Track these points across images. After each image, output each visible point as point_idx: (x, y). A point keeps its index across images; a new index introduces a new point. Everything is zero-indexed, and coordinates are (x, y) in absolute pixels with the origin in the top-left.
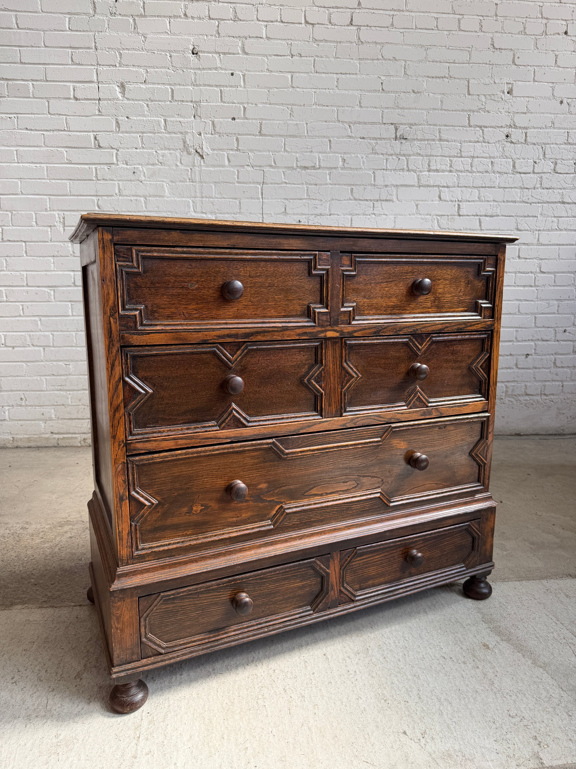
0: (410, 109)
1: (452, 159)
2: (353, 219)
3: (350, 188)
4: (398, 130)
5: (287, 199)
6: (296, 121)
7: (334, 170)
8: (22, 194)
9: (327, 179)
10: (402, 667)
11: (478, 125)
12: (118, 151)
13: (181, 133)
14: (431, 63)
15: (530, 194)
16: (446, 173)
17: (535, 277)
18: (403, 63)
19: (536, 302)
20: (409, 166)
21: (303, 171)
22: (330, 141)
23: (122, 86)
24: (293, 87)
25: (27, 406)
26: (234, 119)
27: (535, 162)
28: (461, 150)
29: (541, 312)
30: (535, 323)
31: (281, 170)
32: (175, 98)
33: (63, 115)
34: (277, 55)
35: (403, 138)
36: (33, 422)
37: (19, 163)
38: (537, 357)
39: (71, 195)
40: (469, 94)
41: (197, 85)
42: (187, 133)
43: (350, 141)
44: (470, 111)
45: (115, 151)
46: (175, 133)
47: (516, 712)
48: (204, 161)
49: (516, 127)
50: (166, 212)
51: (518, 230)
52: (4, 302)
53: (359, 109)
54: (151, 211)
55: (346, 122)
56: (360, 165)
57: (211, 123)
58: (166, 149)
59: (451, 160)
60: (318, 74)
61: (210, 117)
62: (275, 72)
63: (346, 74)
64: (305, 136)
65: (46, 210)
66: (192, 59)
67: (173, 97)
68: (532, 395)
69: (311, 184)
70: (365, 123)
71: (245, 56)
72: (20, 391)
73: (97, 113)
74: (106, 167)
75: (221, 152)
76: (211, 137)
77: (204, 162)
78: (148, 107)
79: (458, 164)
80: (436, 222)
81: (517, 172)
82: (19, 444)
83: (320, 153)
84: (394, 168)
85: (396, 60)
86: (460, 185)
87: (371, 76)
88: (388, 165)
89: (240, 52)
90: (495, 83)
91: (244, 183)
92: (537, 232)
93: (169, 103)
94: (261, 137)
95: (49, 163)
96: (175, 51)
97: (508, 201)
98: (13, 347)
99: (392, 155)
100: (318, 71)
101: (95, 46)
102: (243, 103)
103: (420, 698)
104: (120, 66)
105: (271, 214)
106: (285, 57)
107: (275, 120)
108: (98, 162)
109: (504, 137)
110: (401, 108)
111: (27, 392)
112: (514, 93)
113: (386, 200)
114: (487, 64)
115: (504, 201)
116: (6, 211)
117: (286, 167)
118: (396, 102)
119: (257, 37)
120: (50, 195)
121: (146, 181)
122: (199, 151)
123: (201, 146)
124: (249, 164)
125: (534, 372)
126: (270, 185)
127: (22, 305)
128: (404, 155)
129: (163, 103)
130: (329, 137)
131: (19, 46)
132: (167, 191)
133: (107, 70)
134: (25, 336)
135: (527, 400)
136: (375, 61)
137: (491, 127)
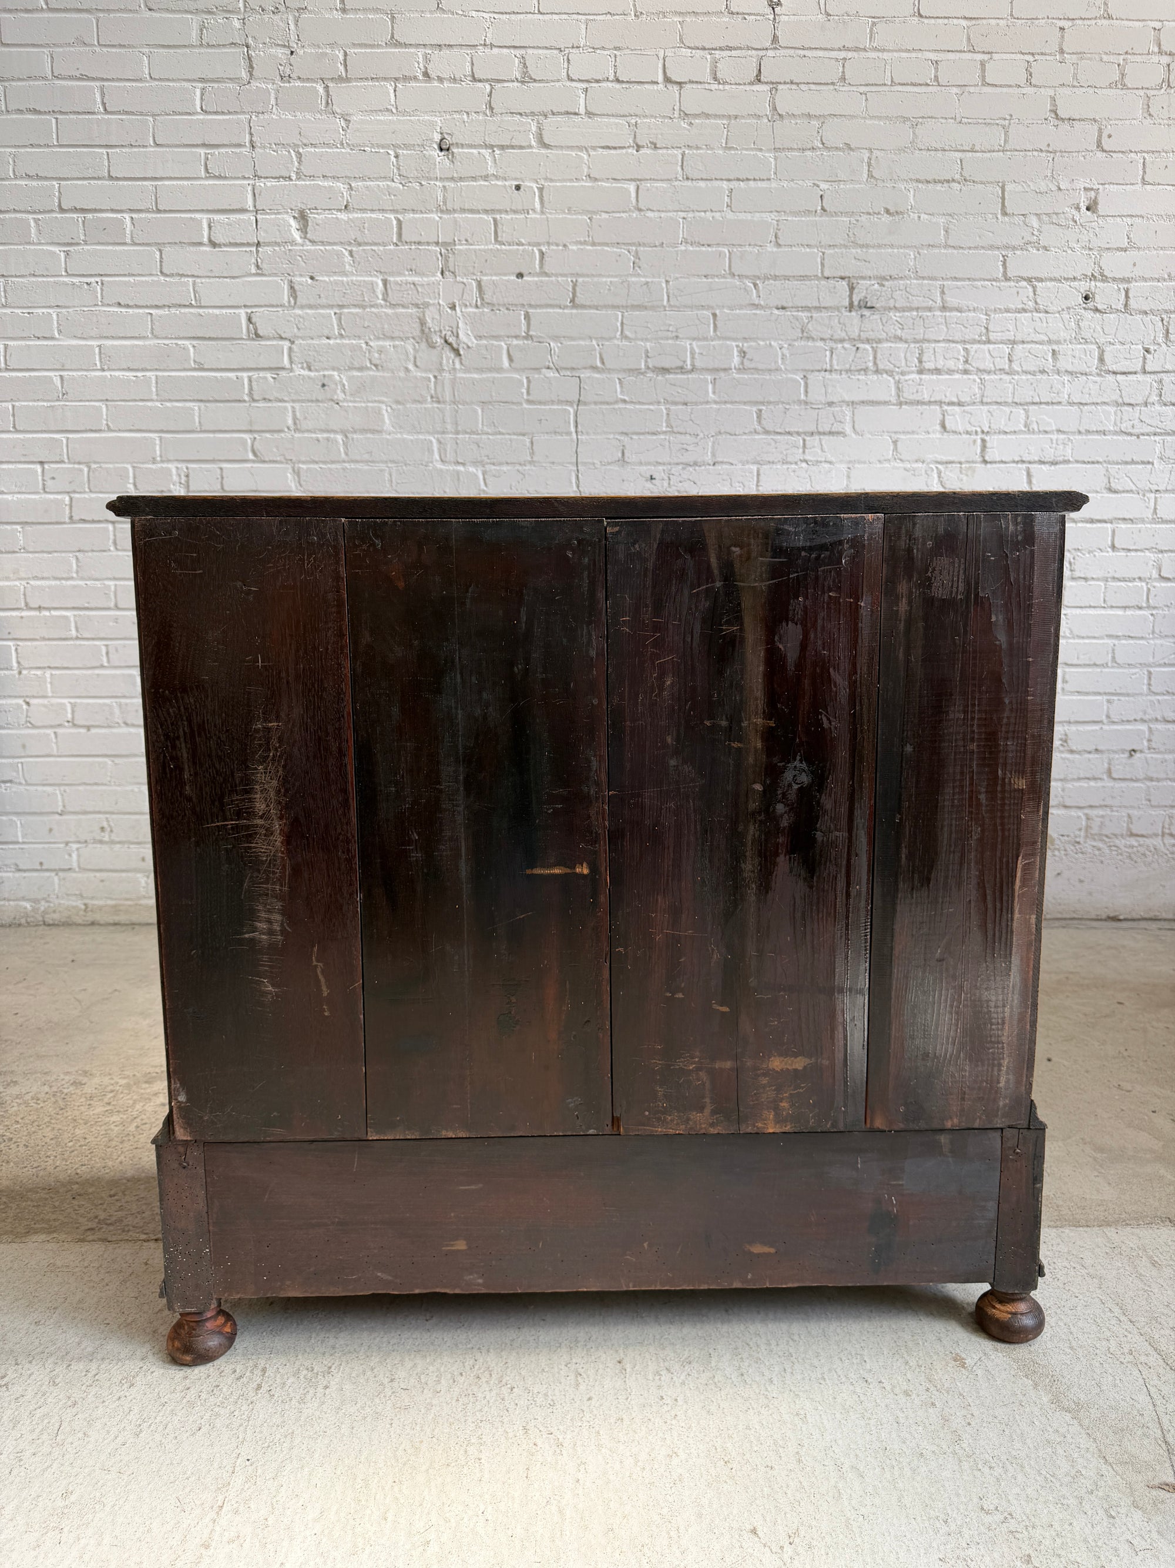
0: (879, 246)
1: (968, 346)
2: (761, 472)
3: (754, 409)
4: (856, 291)
5: (626, 434)
6: (645, 276)
7: (722, 374)
8: (110, 430)
9: (707, 392)
10: (775, 1395)
11: (1025, 275)
12: (293, 343)
13: (417, 306)
14: (924, 153)
15: (1137, 415)
16: (957, 376)
17: (1149, 590)
18: (866, 155)
19: (1152, 642)
20: (878, 362)
21: (660, 378)
22: (714, 315)
23: (302, 218)
24: (640, 210)
25: (112, 842)
26: (520, 275)
27: (1147, 351)
28: (987, 329)
29: (1162, 662)
30: (1149, 684)
31: (615, 376)
32: (404, 238)
33: (188, 276)
34: (608, 147)
35: (866, 307)
36: (124, 875)
37: (103, 370)
38: (1154, 756)
39: (201, 431)
40: (1005, 214)
41: (448, 212)
42: (427, 305)
43: (755, 314)
44: (1007, 247)
45: (286, 344)
46: (403, 306)
47: (996, 1502)
48: (461, 359)
49: (1104, 279)
50: (386, 462)
51: (1110, 490)
52: (71, 639)
53: (775, 249)
54: (357, 462)
55: (747, 277)
56: (776, 362)
57: (474, 284)
58: (386, 337)
59: (966, 350)
60: (689, 183)
61: (474, 274)
62: (602, 180)
63: (748, 179)
64: (665, 307)
65: (154, 461)
66: (438, 159)
67: (400, 235)
68: (1142, 836)
69: (675, 403)
70: (787, 278)
71: (543, 151)
72: (99, 812)
73: (253, 270)
74: (269, 375)
75: (495, 343)
76: (475, 313)
77: (461, 363)
78: (352, 256)
79: (983, 356)
80: (936, 476)
81: (1109, 372)
82: (98, 917)
83: (694, 339)
84: (848, 366)
85: (851, 149)
86: (985, 400)
87: (800, 182)
88: (835, 362)
89: (533, 143)
90: (1060, 189)
91: (540, 403)
92: (1152, 495)
93: (392, 247)
94: (574, 311)
95: (160, 370)
96: (406, 146)
97: (1088, 432)
98: (88, 728)
99: (842, 341)
100: (690, 176)
101: (251, 141)
102: (538, 244)
103: (799, 1461)
104: (298, 179)
105: (594, 464)
106: (624, 151)
107: (603, 276)
108: (254, 366)
109: (1080, 300)
110: (862, 246)
111: (114, 816)
112: (1101, 209)
113: (831, 433)
114: (1041, 151)
115: (1080, 432)
116: (79, 463)
117: (624, 371)
118: (851, 234)
119: (567, 113)
120: (162, 431)
121: (347, 401)
122: (451, 340)
123: (455, 331)
124: (551, 365)
125: (1149, 787)
126: (593, 406)
127: (107, 646)
128: (868, 341)
129: (381, 248)
130: (712, 308)
131: (107, 146)
132: (387, 421)
133: (272, 186)
134: (110, 706)
135: (1132, 847)
136: (808, 153)
137: (1051, 280)
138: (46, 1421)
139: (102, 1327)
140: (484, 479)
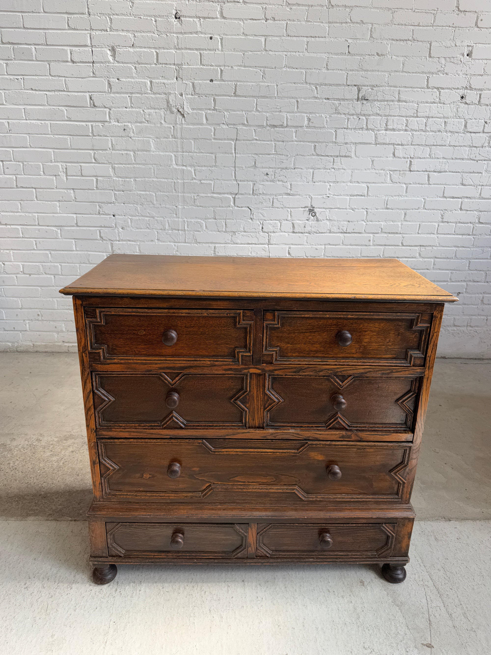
0: (373, 71)
1: (408, 119)
2: (314, 173)
3: (313, 145)
4: (361, 92)
5: (257, 154)
6: (267, 82)
7: (300, 129)
8: (31, 147)
9: (293, 136)
10: (297, 597)
11: (436, 86)
12: (110, 110)
13: (165, 94)
14: (396, 26)
15: (478, 152)
16: (402, 132)
17: (474, 227)
18: (370, 26)
19: (472, 249)
20: (368, 125)
21: (272, 129)
22: (297, 101)
23: (113, 50)
24: (266, 51)
25: (43, 320)
26: (211, 81)
27: (486, 123)
28: (417, 111)
29: (475, 257)
30: (469, 266)
31: (253, 128)
32: (160, 61)
33: (62, 77)
34: (253, 19)
35: (365, 100)
36: (48, 333)
37: (26, 120)
38: (467, 295)
39: (71, 149)
40: (430, 57)
41: (179, 49)
42: (170, 94)
43: (315, 101)
44: (429, 73)
45: (107, 110)
46: (159, 94)
48: (185, 119)
49: (471, 89)
50: (152, 165)
51: (463, 184)
52: (20, 238)
53: (326, 71)
54: (139, 164)
55: (313, 84)
56: (323, 124)
57: (191, 84)
58: (152, 108)
59: (407, 120)
60: (289, 38)
61: (191, 79)
62: (249, 35)
63: (316, 37)
64: (276, 97)
65: (51, 162)
66: (175, 23)
67: (157, 60)
68: (459, 326)
69: (279, 141)
70: (330, 85)
71: (223, 20)
72: (36, 309)
73: (92, 75)
74: (100, 124)
75: (200, 112)
76: (191, 98)
77: (185, 121)
78: (136, 69)
79: (414, 123)
80: (389, 176)
81: (468, 132)
82: (38, 349)
83: (288, 112)
84: (354, 127)
85: (363, 23)
86: (413, 143)
87: (339, 39)
88: (349, 124)
89: (218, 16)
90: (456, 46)
91: (219, 139)
92: (480, 187)
93: (154, 65)
94: (235, 98)
95: (52, 120)
96: (160, 16)
97: (456, 159)
98: (30, 275)
99: (353, 115)
100: (290, 35)
101: (88, 11)
102: (220, 66)
103: (304, 626)
104: (111, 31)
105: (242, 167)
106: (260, 21)
107: (249, 82)
108: (94, 120)
109: (459, 98)
110: (365, 71)
111: (43, 310)
112: (474, 56)
113: (345, 156)
114: (450, 26)
115: (452, 159)
116: (19, 162)
117: (257, 126)
118: (360, 65)
119: (234, 2)
120: (54, 148)
121: (135, 137)
122: (180, 110)
123: (182, 106)
124: (225, 123)
125: (463, 307)
126: (243, 142)
127: (36, 241)
128: (364, 115)
129: (149, 66)
130: (297, 98)
131: (22, 12)
132: (152, 146)
133: (99, 34)
134: (38, 266)
135: (454, 330)
136: (344, 25)
137: (448, 89)
138: (42, 604)
139: (59, 561)
140: (195, 173)
